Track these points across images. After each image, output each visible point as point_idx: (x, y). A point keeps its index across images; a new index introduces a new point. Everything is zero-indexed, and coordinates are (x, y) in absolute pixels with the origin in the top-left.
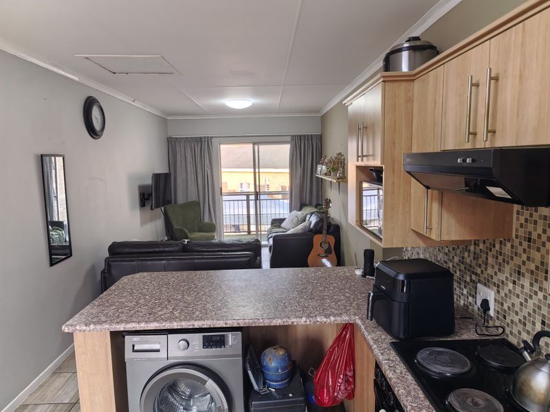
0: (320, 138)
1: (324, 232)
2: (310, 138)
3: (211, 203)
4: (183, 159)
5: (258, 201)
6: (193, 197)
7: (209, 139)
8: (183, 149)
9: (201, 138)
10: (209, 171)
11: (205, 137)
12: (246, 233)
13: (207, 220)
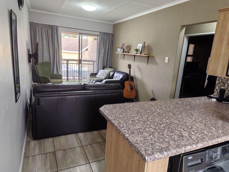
0: (113, 35)
1: (130, 80)
2: (108, 34)
3: (58, 63)
4: (40, 37)
5: (80, 64)
6: (46, 59)
7: (57, 27)
8: (40, 31)
9: (52, 26)
10: (57, 45)
11: (55, 26)
12: (66, 80)
13: (55, 72)
